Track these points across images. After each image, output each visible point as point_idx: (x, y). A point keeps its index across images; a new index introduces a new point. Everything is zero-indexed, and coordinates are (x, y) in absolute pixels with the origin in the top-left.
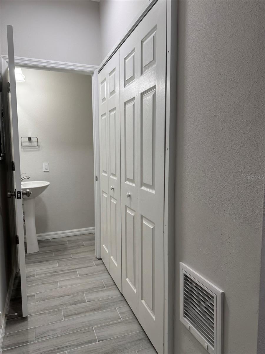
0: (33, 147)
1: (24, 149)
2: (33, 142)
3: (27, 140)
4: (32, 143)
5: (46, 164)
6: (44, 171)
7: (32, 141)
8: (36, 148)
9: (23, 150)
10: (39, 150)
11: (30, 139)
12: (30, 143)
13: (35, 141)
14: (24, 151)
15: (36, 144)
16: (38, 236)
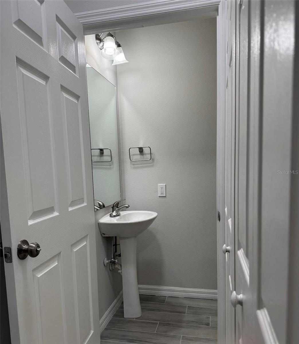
0: (145, 162)
1: (134, 165)
2: (146, 154)
3: (138, 153)
4: (144, 156)
5: (162, 185)
6: (159, 196)
7: (144, 153)
8: (149, 163)
9: (132, 166)
10: (152, 166)
11: (141, 150)
12: (142, 156)
13: (147, 153)
14: (134, 168)
15: (148, 156)
16: (139, 289)
